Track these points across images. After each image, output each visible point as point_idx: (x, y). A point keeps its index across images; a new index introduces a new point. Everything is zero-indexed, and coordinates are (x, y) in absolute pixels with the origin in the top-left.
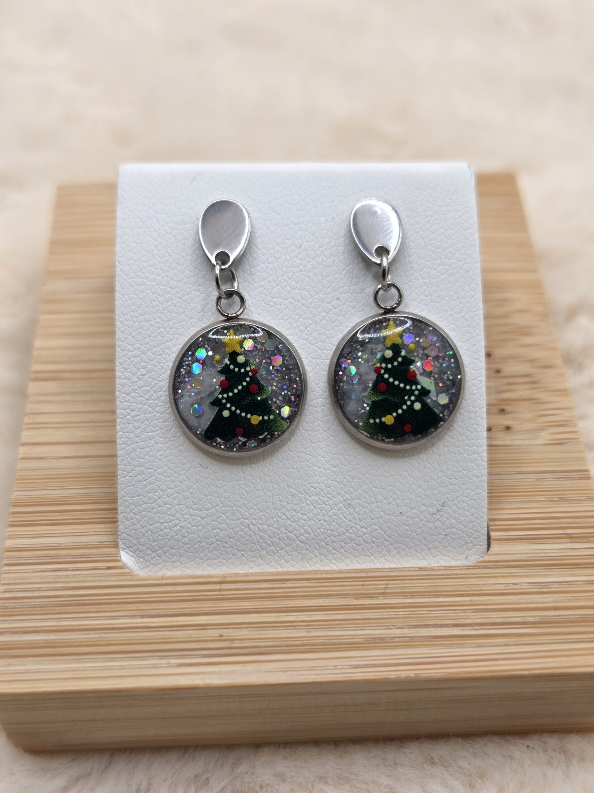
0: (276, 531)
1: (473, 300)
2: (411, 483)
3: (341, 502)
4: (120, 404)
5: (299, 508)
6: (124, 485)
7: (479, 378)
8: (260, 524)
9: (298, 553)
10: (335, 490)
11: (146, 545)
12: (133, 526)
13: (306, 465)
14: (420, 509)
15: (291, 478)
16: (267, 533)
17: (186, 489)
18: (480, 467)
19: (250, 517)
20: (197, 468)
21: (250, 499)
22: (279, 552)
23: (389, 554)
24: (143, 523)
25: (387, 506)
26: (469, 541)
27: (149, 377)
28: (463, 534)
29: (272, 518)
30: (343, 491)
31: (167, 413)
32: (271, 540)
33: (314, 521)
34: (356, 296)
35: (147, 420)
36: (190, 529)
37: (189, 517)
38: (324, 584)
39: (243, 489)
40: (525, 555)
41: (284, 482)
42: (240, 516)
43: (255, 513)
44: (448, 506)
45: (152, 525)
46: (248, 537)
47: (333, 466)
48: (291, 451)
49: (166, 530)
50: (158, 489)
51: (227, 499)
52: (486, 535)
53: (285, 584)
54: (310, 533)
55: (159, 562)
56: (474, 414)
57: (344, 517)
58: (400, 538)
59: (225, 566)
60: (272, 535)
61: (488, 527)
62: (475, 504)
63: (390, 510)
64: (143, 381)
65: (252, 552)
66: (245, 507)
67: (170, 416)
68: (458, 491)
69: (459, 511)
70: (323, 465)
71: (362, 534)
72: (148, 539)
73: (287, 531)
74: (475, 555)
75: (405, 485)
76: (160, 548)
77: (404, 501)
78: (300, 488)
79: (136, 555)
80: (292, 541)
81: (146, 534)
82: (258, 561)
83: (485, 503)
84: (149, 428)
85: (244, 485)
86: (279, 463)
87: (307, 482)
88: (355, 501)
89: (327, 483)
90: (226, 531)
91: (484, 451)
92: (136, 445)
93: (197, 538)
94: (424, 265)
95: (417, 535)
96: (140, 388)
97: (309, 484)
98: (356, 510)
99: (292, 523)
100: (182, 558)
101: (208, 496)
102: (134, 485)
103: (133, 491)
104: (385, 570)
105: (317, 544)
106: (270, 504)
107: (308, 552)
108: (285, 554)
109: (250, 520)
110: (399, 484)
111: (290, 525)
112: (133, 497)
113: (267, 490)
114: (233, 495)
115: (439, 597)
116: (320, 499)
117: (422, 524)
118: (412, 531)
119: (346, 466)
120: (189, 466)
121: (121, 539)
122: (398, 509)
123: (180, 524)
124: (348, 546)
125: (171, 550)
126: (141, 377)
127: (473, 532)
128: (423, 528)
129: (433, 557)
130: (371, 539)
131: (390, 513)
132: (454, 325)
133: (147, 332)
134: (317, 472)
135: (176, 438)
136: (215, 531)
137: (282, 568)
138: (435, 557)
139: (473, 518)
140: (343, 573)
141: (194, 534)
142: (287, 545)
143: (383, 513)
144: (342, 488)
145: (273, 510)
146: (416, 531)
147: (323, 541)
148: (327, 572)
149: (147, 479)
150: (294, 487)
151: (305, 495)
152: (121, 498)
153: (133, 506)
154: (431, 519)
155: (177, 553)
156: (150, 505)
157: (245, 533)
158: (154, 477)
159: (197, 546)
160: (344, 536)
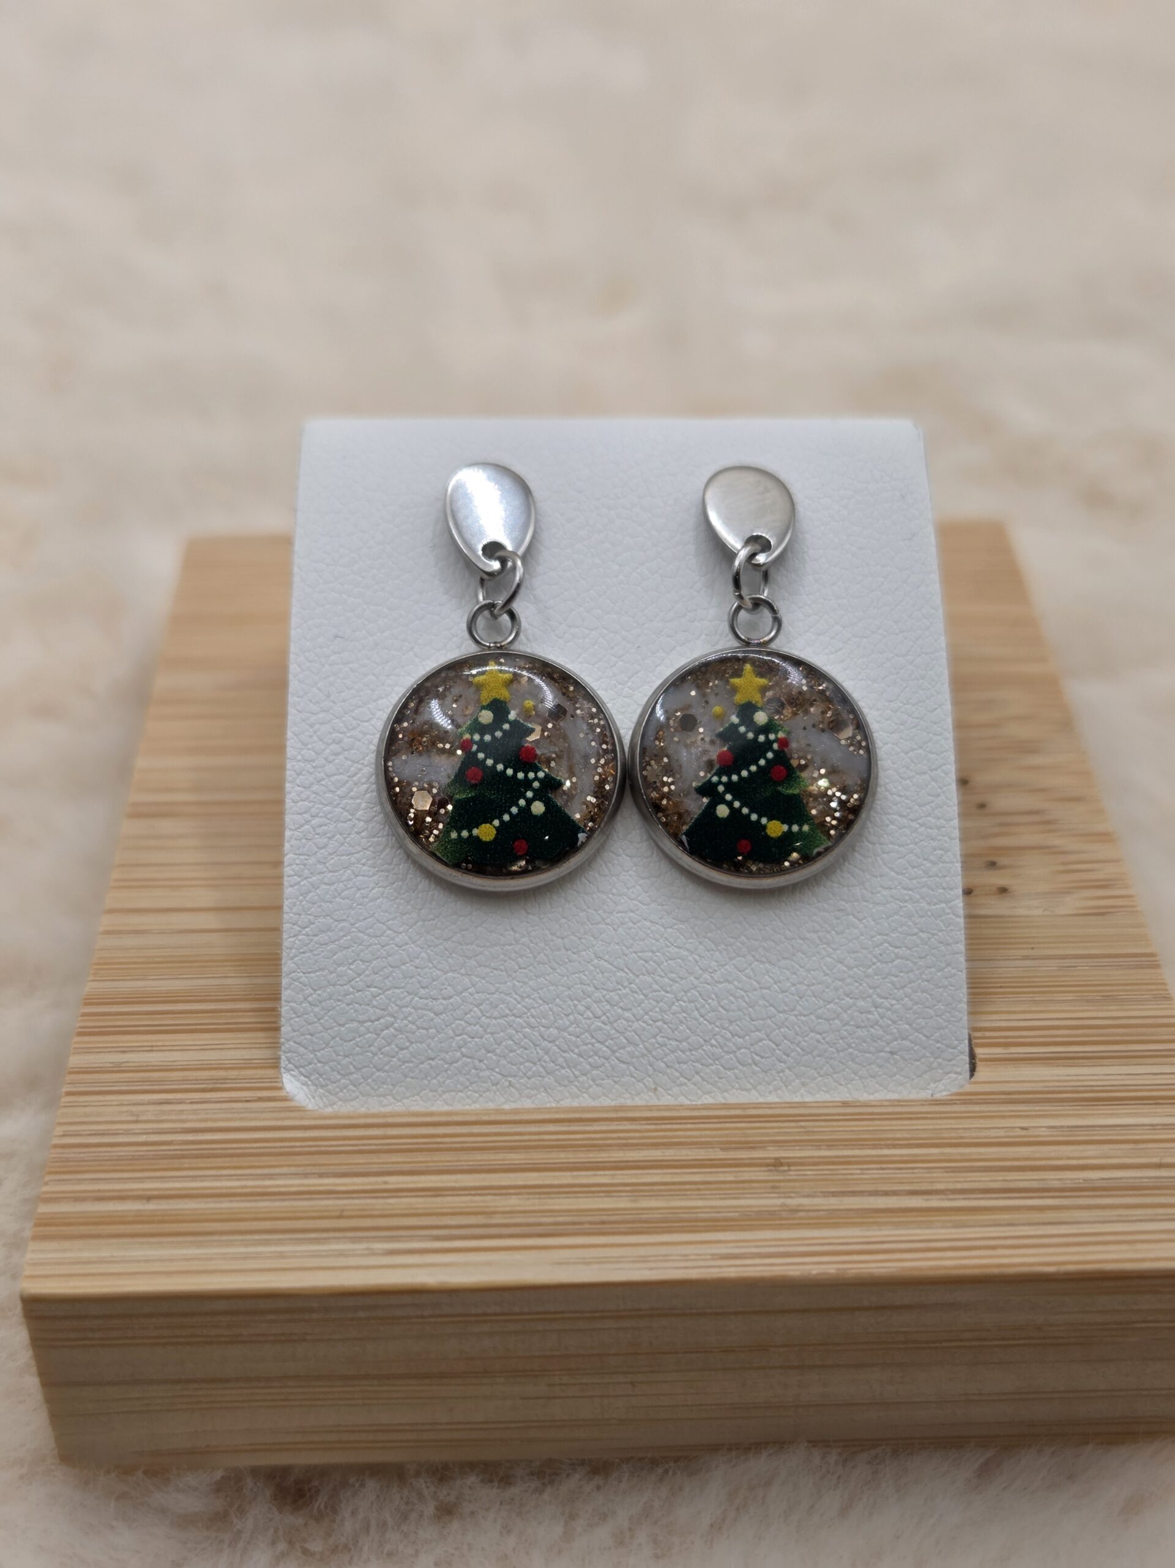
0: (574, 1039)
2: (825, 953)
3: (695, 987)
5: (616, 998)
6: (294, 951)
8: (543, 1027)
9: (615, 1082)
10: (683, 965)
11: (331, 1064)
12: (309, 1027)
13: (632, 918)
14: (843, 1002)
15: (602, 941)
16: (557, 1043)
17: (408, 960)
18: (952, 928)
19: (526, 1013)
20: (429, 921)
21: (527, 980)
22: (581, 1079)
23: (786, 1086)
24: (327, 1021)
25: (780, 996)
26: (935, 1065)
27: (345, 758)
28: (924, 1051)
30: (697, 968)
31: (376, 822)
32: (564, 1058)
33: (644, 1022)
35: (341, 834)
36: (414, 1033)
37: (412, 1010)
39: (513, 960)
41: (588, 948)
42: (508, 1011)
43: (536, 1005)
44: (894, 999)
45: (342, 1025)
46: (522, 1050)
47: (681, 921)
48: (603, 892)
49: (370, 1035)
50: (356, 958)
51: (483, 978)
52: (967, 1053)
54: (638, 1045)
55: (354, 1095)
56: (936, 831)
57: (702, 1016)
58: (806, 1057)
60: (566, 1047)
61: (970, 1040)
62: (946, 994)
64: (336, 765)
65: (529, 1078)
66: (516, 994)
67: (382, 827)
68: (912, 971)
69: (915, 1007)
70: (661, 918)
71: (734, 1048)
72: (335, 1051)
73: (594, 1041)
75: (814, 958)
76: (358, 1069)
77: (812, 988)
78: (619, 960)
79: (311, 1081)
80: (604, 1061)
81: (332, 1043)
82: (539, 1096)
83: (963, 994)
84: (343, 847)
85: (516, 952)
86: (581, 914)
87: (631, 950)
88: (720, 986)
89: (668, 951)
90: (481, 1037)
91: (958, 896)
92: (319, 877)
93: (427, 1051)
95: (838, 1051)
96: (328, 776)
97: (635, 952)
98: (722, 1003)
99: (602, 1025)
100: (398, 1088)
101: (448, 972)
102: (311, 951)
103: (310, 961)
105: (651, 1065)
106: (563, 989)
107: (633, 1079)
108: (591, 1083)
110: (802, 956)
111: (600, 1029)
112: (309, 973)
113: (558, 964)
114: (495, 971)
116: (656, 982)
117: (845, 1030)
118: (828, 1043)
120: (415, 916)
121: (285, 1052)
122: (800, 1002)
123: (396, 1025)
124: (707, 1071)
125: (377, 1074)
127: (943, 1047)
128: (849, 1039)
130: (752, 1056)
131: (786, 1008)
134: (649, 932)
136: (460, 1038)
139: (941, 1021)
141: (421, 1043)
142: (594, 1067)
143: (772, 1008)
144: (697, 962)
145: (567, 999)
146: (835, 1044)
147: (661, 1059)
149: (336, 940)
150: (607, 957)
151: (627, 974)
152: (287, 975)
153: (310, 989)
154: (863, 1021)
155: (389, 1079)
156: (341, 988)
157: (516, 1043)
158: (349, 937)
159: (425, 1066)
160: (700, 1051)
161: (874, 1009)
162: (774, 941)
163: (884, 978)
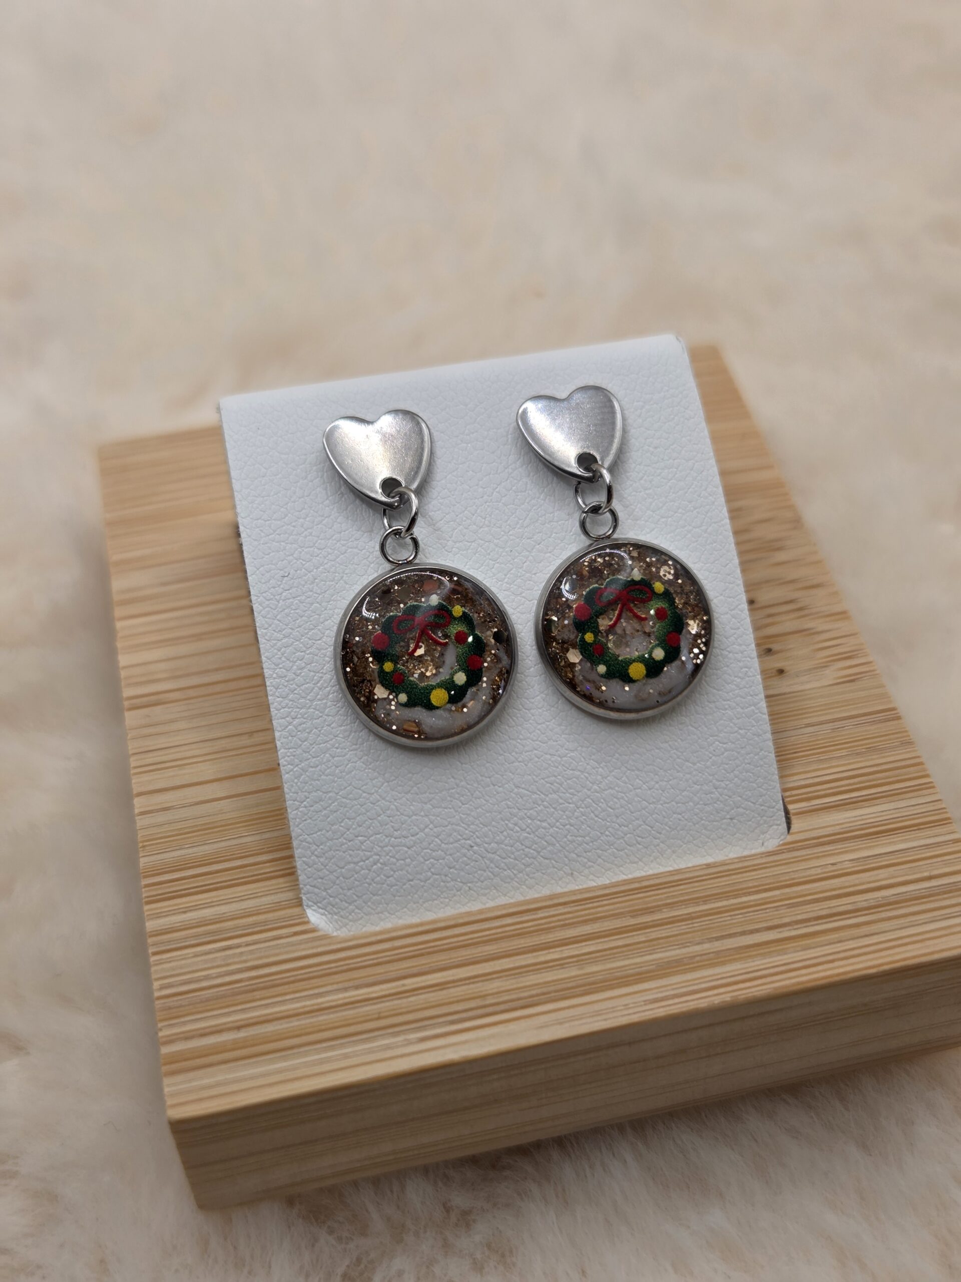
1: (714, 507)
3: (589, 797)
4: (276, 712)
5: (535, 814)
6: (298, 820)
7: (739, 607)
8: (486, 843)
9: (543, 874)
10: (578, 782)
11: (339, 896)
12: (319, 873)
14: (693, 789)
16: (498, 853)
17: (381, 812)
18: (761, 723)
20: (392, 781)
21: (469, 812)
22: (519, 876)
23: (662, 855)
24: (331, 866)
25: (649, 792)
26: (762, 822)
27: (309, 670)
28: (753, 813)
29: (502, 832)
30: (588, 782)
31: (340, 715)
32: (505, 863)
34: (564, 524)
35: (316, 728)
37: (391, 848)
39: (457, 799)
41: (509, 782)
42: (459, 837)
43: (479, 829)
44: (728, 780)
46: (474, 862)
47: (571, 751)
48: (513, 739)
49: (363, 871)
50: (344, 817)
51: (438, 816)
52: (783, 810)
54: (555, 845)
56: (740, 655)
57: (596, 816)
58: (673, 832)
60: (504, 855)
61: (783, 800)
62: (762, 771)
63: (654, 798)
65: (482, 882)
66: (463, 823)
67: (345, 718)
68: (737, 758)
69: (743, 784)
70: (557, 751)
71: (623, 835)
72: (341, 888)
73: (524, 847)
74: (774, 838)
75: (668, 761)
76: (359, 897)
77: (670, 782)
78: (532, 786)
79: (328, 911)
80: (533, 860)
81: (338, 882)
84: (319, 738)
86: (500, 758)
87: (539, 777)
88: (606, 792)
90: (444, 859)
91: (762, 700)
92: (307, 763)
93: (406, 875)
94: (643, 472)
95: (694, 824)
97: (543, 779)
98: (609, 805)
99: (528, 835)
100: (390, 905)
101: (412, 816)
102: (310, 818)
105: (566, 857)
106: (495, 814)
107: (555, 869)
108: (527, 877)
109: (473, 840)
110: (660, 761)
111: (527, 838)
112: (312, 834)
113: (490, 797)
114: (446, 810)
116: (561, 798)
117: (697, 809)
118: (686, 820)
119: (588, 747)
120: (381, 780)
122: (664, 795)
124: (606, 854)
125: (374, 898)
127: (766, 808)
128: (701, 814)
130: (636, 838)
131: (654, 800)
132: (695, 544)
133: (297, 611)
134: (550, 762)
135: (358, 746)
136: (428, 862)
138: (722, 850)
139: (762, 790)
143: (644, 802)
144: (587, 778)
146: (691, 819)
147: (573, 852)
149: (327, 807)
151: (539, 795)
152: (296, 839)
153: (315, 846)
154: (708, 800)
155: (383, 901)
156: (337, 841)
157: (469, 859)
158: (336, 803)
159: (407, 886)
160: (599, 841)
161: (715, 790)
162: (638, 754)
163: (719, 767)
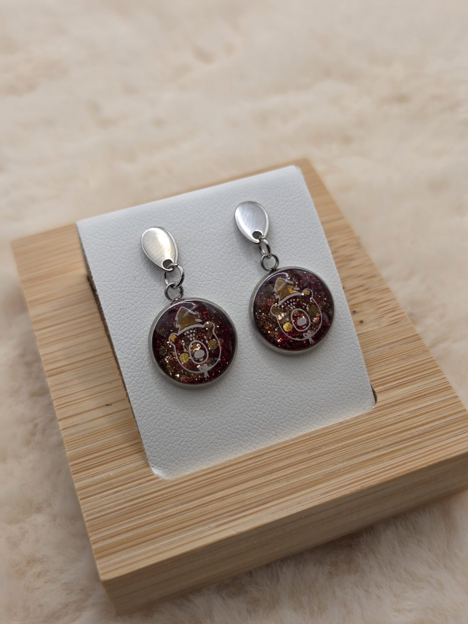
0: (245, 426)
2: (319, 372)
13: (252, 380)
33: (267, 413)
36: (191, 441)
38: (286, 450)
40: (399, 397)
53: (262, 457)
55: (177, 468)
59: (220, 458)
64: (136, 357)
83: (366, 372)
85: (218, 403)
96: (135, 361)
104: (320, 430)
115: (358, 437)
121: (150, 461)
123: (185, 440)
126: (134, 354)
129: (344, 414)
137: (255, 448)
140: (295, 440)
141: (195, 443)
142: (254, 433)
148: (285, 442)
150: (248, 396)
